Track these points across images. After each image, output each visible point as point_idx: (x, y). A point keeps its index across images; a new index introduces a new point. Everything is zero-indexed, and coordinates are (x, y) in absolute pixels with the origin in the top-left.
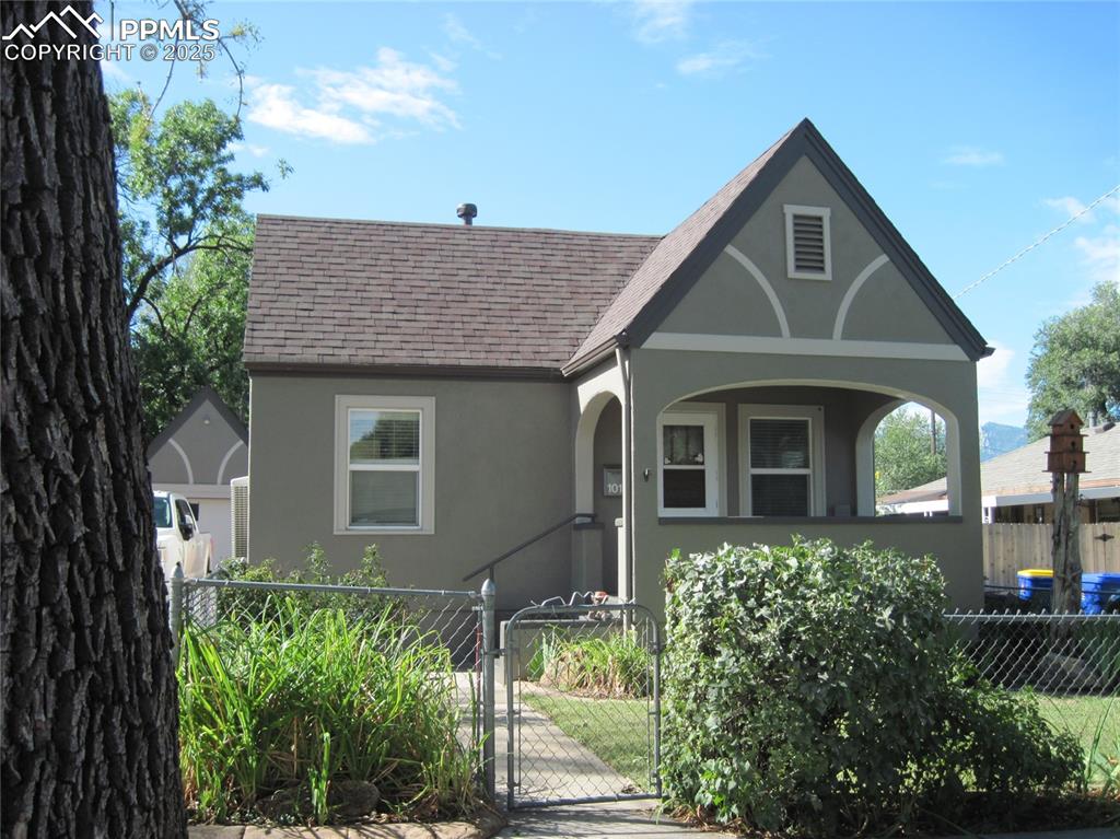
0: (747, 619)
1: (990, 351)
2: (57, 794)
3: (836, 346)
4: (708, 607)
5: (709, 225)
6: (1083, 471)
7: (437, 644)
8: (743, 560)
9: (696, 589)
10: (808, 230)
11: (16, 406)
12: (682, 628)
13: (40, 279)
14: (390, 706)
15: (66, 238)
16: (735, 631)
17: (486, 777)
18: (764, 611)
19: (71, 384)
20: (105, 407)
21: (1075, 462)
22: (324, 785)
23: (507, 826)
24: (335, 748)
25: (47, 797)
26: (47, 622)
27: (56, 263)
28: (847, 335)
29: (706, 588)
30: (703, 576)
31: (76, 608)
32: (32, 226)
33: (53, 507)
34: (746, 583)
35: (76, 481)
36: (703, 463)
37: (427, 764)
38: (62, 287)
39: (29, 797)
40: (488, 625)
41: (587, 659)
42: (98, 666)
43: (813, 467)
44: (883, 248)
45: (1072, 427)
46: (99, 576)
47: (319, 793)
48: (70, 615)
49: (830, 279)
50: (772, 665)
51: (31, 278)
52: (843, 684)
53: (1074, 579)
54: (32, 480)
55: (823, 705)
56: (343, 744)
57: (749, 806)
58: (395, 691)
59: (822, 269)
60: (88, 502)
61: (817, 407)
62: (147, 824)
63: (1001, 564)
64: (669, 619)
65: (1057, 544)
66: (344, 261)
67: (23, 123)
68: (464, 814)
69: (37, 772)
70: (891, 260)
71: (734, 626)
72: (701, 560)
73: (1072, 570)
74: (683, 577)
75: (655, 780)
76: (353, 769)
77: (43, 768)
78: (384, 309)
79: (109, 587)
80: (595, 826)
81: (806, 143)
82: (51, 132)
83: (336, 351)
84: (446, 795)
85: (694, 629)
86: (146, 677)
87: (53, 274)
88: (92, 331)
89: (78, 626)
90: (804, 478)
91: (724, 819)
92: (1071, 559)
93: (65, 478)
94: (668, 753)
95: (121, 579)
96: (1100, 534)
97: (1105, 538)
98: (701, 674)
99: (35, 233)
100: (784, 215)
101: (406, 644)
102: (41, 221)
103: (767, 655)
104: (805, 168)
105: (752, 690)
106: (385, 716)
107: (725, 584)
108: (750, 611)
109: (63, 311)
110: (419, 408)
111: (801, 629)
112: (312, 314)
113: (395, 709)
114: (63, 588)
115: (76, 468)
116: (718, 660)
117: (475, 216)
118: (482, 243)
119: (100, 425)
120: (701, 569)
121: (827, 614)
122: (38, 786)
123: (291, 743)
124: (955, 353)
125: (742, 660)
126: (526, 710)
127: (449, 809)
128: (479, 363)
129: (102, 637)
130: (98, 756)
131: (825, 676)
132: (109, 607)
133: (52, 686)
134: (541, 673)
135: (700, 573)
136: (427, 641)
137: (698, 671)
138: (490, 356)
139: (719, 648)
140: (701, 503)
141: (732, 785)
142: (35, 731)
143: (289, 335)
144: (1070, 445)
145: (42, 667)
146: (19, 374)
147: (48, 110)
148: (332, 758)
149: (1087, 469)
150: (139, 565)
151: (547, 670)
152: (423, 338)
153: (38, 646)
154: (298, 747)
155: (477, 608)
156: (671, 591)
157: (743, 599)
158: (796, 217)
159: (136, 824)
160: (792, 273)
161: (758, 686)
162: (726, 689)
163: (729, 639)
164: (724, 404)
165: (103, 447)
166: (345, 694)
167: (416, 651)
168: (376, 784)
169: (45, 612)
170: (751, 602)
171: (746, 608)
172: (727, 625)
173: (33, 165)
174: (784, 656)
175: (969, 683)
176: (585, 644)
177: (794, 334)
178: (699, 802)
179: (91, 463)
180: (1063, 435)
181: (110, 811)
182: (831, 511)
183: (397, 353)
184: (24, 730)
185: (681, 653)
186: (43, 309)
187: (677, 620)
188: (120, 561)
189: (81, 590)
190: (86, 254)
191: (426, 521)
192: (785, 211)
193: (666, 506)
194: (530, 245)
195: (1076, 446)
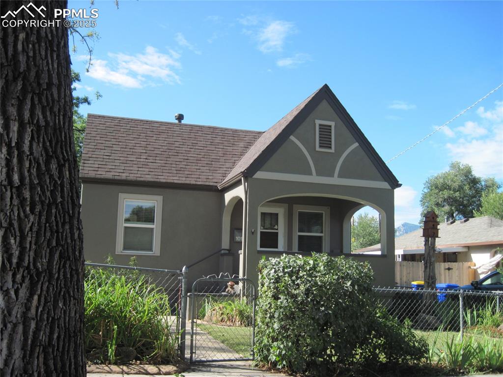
0: (292, 284)
1: (400, 185)
2: (48, 288)
3: (335, 180)
4: (276, 279)
5: (283, 127)
6: (437, 237)
7: (163, 293)
8: (291, 260)
9: (271, 272)
10: (325, 131)
11: (42, 155)
12: (265, 288)
13: (51, 114)
14: (142, 317)
15: (59, 101)
16: (286, 289)
17: (182, 347)
18: (299, 281)
19: (59, 150)
20: (68, 160)
21: (434, 233)
22: (114, 347)
23: (190, 369)
24: (119, 333)
25: (45, 288)
26: (48, 229)
27: (56, 109)
28: (340, 176)
29: (275, 272)
30: (274, 267)
31: (57, 225)
32: (49, 96)
33: (51, 190)
34: (292, 270)
35: (59, 183)
36: (277, 229)
37: (157, 341)
38: (57, 118)
39: (39, 286)
40: (185, 284)
41: (225, 309)
42: (63, 246)
43: (325, 234)
44: (356, 139)
45: (433, 218)
46: (64, 216)
47: (111, 351)
48: (55, 227)
49: (334, 152)
50: (301, 303)
51: (48, 114)
52: (330, 312)
53: (433, 282)
54: (45, 181)
55: (322, 320)
56: (122, 332)
57: (290, 362)
58: (145, 310)
59: (330, 148)
60: (62, 191)
61: (327, 207)
62: (75, 304)
63: (404, 279)
64: (260, 285)
65: (426, 267)
67: (48, 61)
68: (172, 362)
69: (42, 278)
70: (360, 145)
71: (286, 286)
72: (274, 261)
73: (432, 279)
74: (266, 267)
75: (252, 353)
76: (125, 342)
77: (44, 278)
78: (142, 157)
79: (67, 220)
80: (226, 370)
81: (325, 95)
82: (56, 66)
83: (120, 174)
84: (164, 355)
85: (270, 288)
86: (77, 253)
87: (55, 113)
88: (65, 134)
89: (57, 232)
90: (320, 238)
91: (280, 367)
92: (431, 274)
93: (56, 181)
94: (258, 341)
95: (71, 218)
96: (447, 267)
97: (449, 269)
98: (272, 307)
99: (50, 99)
100: (315, 124)
101: (150, 292)
102: (52, 95)
103: (299, 299)
104: (324, 105)
105: (292, 313)
106: (140, 321)
107: (283, 270)
108: (293, 281)
109: (58, 127)
110: (155, 200)
111: (314, 289)
112: (110, 157)
113: (145, 318)
114: (53, 218)
115: (59, 178)
116: (279, 301)
117: (183, 119)
118: (185, 131)
119: (67, 165)
120: (274, 264)
121: (324, 283)
122: (42, 283)
123: (100, 331)
124: (385, 185)
125: (289, 300)
126: (199, 330)
127: (166, 360)
128: (183, 182)
129: (64, 237)
130: (61, 277)
131: (323, 309)
132: (67, 227)
133: (48, 251)
134: (204, 316)
135: (273, 266)
136: (158, 292)
137: (271, 306)
138: (187, 179)
139: (280, 296)
140: (276, 247)
141: (284, 352)
142: (42, 265)
143: (100, 166)
144: (432, 226)
145: (45, 243)
146: (43, 145)
147: (55, 58)
148: (117, 338)
149: (439, 236)
150: (76, 215)
151: (207, 315)
152: (158, 170)
153: (45, 236)
154: (103, 333)
155: (180, 278)
156: (261, 273)
157: (291, 276)
158: (320, 125)
159: (72, 303)
160: (318, 149)
161: (295, 311)
162: (282, 313)
163: (284, 292)
164: (287, 204)
165: (67, 173)
166: (123, 312)
167: (154, 295)
168: (135, 349)
169: (47, 225)
170: (294, 278)
171: (292, 280)
172: (283, 286)
173: (50, 77)
174: (306, 299)
175: (384, 317)
176: (224, 304)
177: (318, 175)
178: (270, 360)
179: (63, 178)
180: (429, 221)
181: (64, 296)
182: (332, 251)
183: (147, 176)
184: (39, 264)
185: (264, 298)
186: (51, 124)
187: (263, 285)
188: (71, 212)
189: (59, 219)
190: (65, 108)
191: (156, 250)
192: (316, 122)
193: (261, 247)
194: (206, 133)
195: (435, 226)
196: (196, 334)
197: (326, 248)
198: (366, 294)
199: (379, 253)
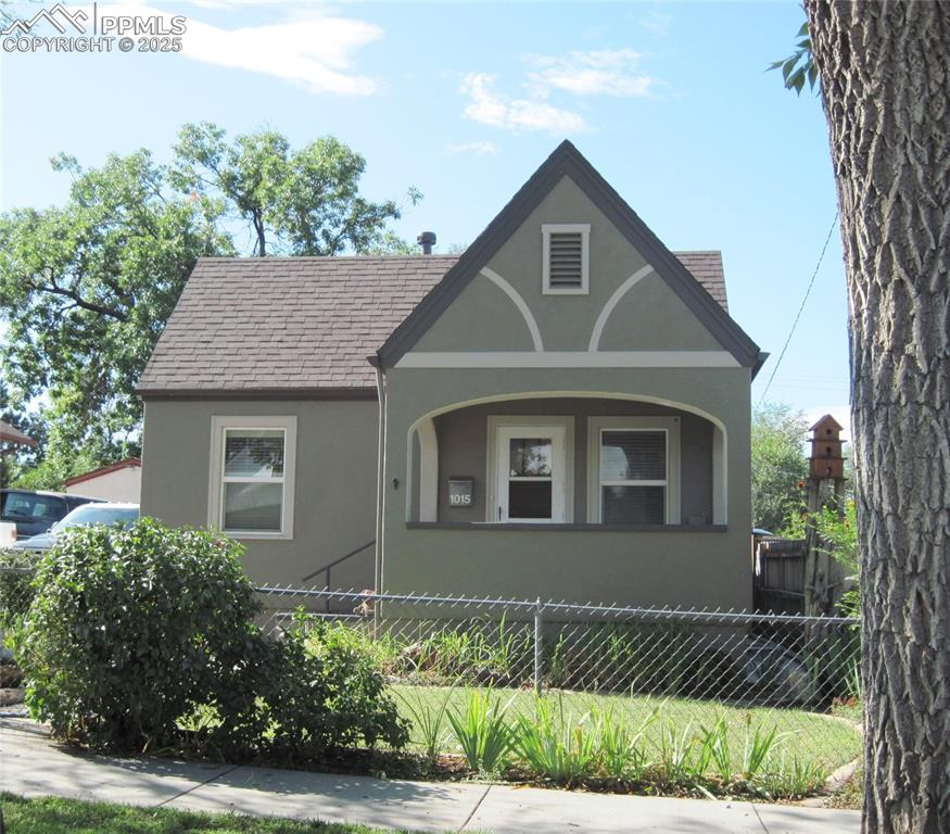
3: (592, 357)
10: (566, 249)
21: (830, 469)
28: (603, 347)
36: (550, 475)
43: (669, 479)
44: (644, 256)
45: (829, 432)
59: (578, 284)
61: (674, 418)
66: (256, 296)
70: (656, 269)
78: (273, 339)
81: (565, 162)
83: (216, 378)
90: (660, 490)
100: (541, 235)
104: (566, 187)
110: (282, 425)
112: (210, 345)
117: (434, 244)
118: (390, 272)
124: (726, 360)
128: (336, 384)
138: (349, 377)
140: (549, 515)
143: (183, 365)
144: (824, 451)
152: (295, 364)
164: (573, 418)
177: (547, 348)
182: (685, 520)
183: (267, 378)
191: (286, 530)
192: (543, 231)
193: (511, 516)
194: (434, 271)
197: (672, 514)
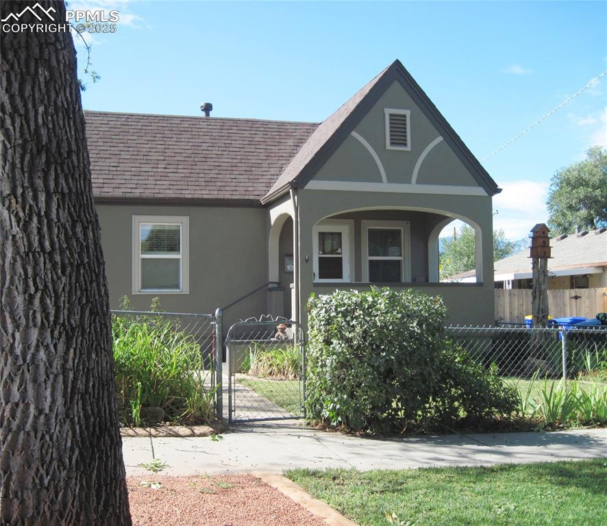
0: (346, 326)
1: (499, 191)
2: (82, 341)
3: (413, 188)
4: (327, 320)
5: (342, 120)
6: (550, 257)
7: (193, 341)
8: (344, 298)
9: (321, 312)
10: (398, 122)
11: (68, 221)
12: (315, 332)
13: (73, 181)
14: (169, 371)
15: (78, 167)
16: (340, 332)
17: (219, 406)
18: (354, 322)
19: (82, 213)
20: (91, 221)
21: (545, 252)
22: (138, 407)
23: (229, 429)
24: (143, 391)
25: (79, 342)
26: (78, 288)
27: (77, 176)
28: (419, 182)
29: (326, 312)
30: (325, 306)
31: (86, 284)
32: (70, 164)
33: (79, 253)
34: (346, 309)
35: (85, 244)
36: (341, 254)
37: (189, 399)
38: (78, 183)
39: (74, 340)
40: (219, 331)
41: (274, 359)
42: (92, 303)
43: (404, 256)
44: (440, 133)
45: (544, 233)
46: (91, 274)
47: (136, 412)
48: (84, 286)
49: (410, 150)
50: (357, 349)
51: (70, 181)
52: (393, 357)
53: (543, 317)
54: (73, 244)
55: (382, 367)
56: (147, 389)
57: (347, 417)
58: (173, 363)
59: (405, 145)
60: (88, 252)
61: (406, 222)
62: (105, 356)
63: (516, 313)
64: (310, 328)
65: (534, 298)
66: (135, 138)
67: (66, 130)
68: (207, 423)
69: (76, 333)
70: (445, 139)
71: (340, 328)
72: (325, 298)
73: (543, 312)
74: (316, 306)
75: (303, 409)
76: (151, 401)
77: (78, 332)
78: (159, 166)
79: (94, 279)
80: (271, 430)
81: (397, 73)
82: (73, 133)
83: (133, 191)
84: (198, 414)
85: (320, 331)
86: (105, 308)
87: (76, 179)
88: (87, 196)
89: (86, 290)
90: (399, 262)
91: (335, 424)
92: (541, 306)
93: (82, 243)
94: (309, 395)
95: (97, 276)
96: (574, 295)
97: (576, 298)
98: (324, 354)
99: (71, 166)
100: (384, 114)
101: (178, 341)
102: (72, 162)
103: (355, 343)
104: (396, 87)
105: (348, 360)
106: (167, 376)
107: (336, 309)
108: (348, 323)
109: (80, 192)
110: (179, 223)
111: (372, 330)
112: (118, 169)
113: (173, 372)
114: (82, 278)
115: (84, 240)
116: (331, 346)
117: (211, 110)
118: (215, 127)
119: (90, 227)
120: (324, 302)
121: (385, 323)
122: (77, 338)
123: (121, 389)
124: (480, 191)
125: (343, 345)
126: (238, 386)
127: (201, 420)
128: (214, 197)
129: (93, 294)
130: (93, 331)
131: (384, 354)
132: (94, 285)
133: (80, 308)
134: (249, 368)
135: (324, 304)
136: (187, 340)
137: (322, 352)
138: (220, 192)
139: (332, 340)
140: (341, 277)
141: (338, 406)
142: (75, 321)
143: (105, 181)
144: (542, 244)
145: (77, 302)
146: (68, 212)
147: (72, 125)
148: (141, 396)
149: (552, 256)
150: (102, 273)
151: (252, 367)
152: (182, 183)
153: (76, 295)
154: (125, 391)
155: (213, 323)
156: (310, 314)
157: (344, 316)
158: (391, 115)
159: (103, 355)
160: (388, 147)
161: (350, 358)
162: (335, 360)
163: (337, 336)
164: (353, 220)
165: (91, 234)
166: (147, 366)
167: (183, 345)
168: (164, 409)
169: (77, 284)
170: (348, 319)
171: (345, 321)
172: (336, 329)
173: (69, 144)
174: (363, 344)
175: (464, 362)
176: (272, 353)
177: (390, 181)
178: (323, 416)
179: (88, 239)
180: (539, 237)
181: (96, 347)
182: (414, 280)
183: (167, 191)
184: (72, 320)
185: (315, 344)
186: (74, 190)
187: (312, 327)
188: (97, 270)
189: (87, 278)
190: (84, 171)
191: (184, 286)
192: (385, 112)
193: (320, 278)
194: (243, 128)
195: (546, 244)
196: (235, 391)
197: (406, 276)
198: (437, 335)
199: (473, 280)
